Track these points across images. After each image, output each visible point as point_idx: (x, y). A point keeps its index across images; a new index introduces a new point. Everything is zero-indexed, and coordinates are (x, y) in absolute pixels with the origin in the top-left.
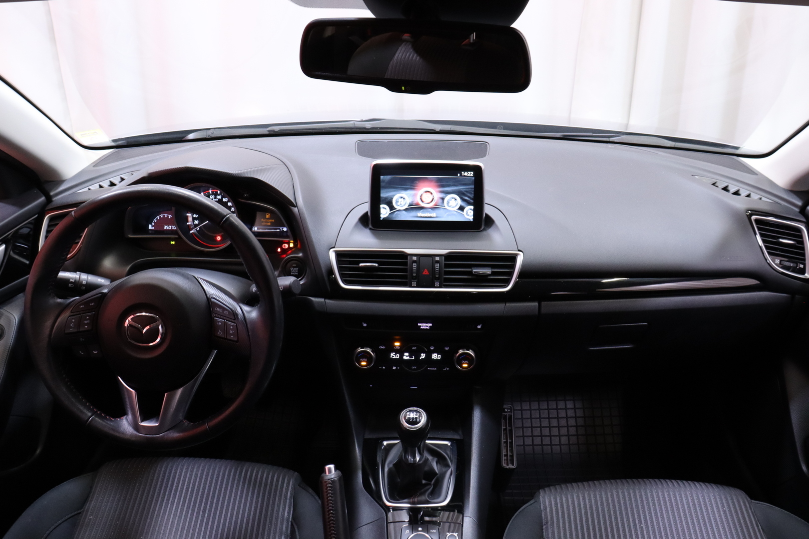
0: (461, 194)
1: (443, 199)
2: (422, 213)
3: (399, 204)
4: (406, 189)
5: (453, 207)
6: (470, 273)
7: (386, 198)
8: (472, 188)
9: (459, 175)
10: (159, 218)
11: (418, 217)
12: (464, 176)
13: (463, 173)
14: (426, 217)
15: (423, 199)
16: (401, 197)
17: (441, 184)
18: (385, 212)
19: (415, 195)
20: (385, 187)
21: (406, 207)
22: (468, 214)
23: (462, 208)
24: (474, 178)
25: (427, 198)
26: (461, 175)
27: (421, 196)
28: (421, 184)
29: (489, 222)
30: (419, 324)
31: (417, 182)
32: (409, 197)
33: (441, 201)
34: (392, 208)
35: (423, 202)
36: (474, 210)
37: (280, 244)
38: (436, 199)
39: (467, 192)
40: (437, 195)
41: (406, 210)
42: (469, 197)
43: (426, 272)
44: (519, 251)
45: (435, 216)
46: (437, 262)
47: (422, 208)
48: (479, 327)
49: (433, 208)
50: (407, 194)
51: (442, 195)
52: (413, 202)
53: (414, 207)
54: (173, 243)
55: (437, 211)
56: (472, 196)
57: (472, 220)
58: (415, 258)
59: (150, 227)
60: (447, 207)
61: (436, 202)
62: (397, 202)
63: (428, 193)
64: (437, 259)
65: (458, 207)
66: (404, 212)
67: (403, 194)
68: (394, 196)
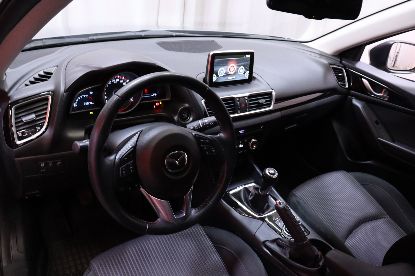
0: (245, 66)
1: (238, 69)
2: (230, 77)
3: (220, 73)
4: (224, 66)
5: (242, 73)
6: (258, 103)
7: (216, 71)
8: (249, 63)
9: (245, 57)
10: (80, 99)
11: (228, 79)
12: (247, 57)
13: (246, 55)
14: (231, 79)
15: (231, 70)
16: (222, 70)
17: (238, 62)
18: (215, 78)
19: (227, 68)
20: (216, 66)
21: (223, 75)
22: (247, 76)
23: (245, 73)
24: (250, 58)
25: (232, 69)
26: (246, 57)
27: (230, 69)
28: (230, 63)
29: (255, 78)
30: (240, 131)
31: (229, 62)
32: (225, 70)
33: (237, 70)
34: (217, 76)
35: (230, 71)
36: (249, 73)
37: (154, 104)
38: (235, 69)
39: (247, 65)
40: (236, 68)
41: (223, 76)
42: (248, 67)
43: (243, 105)
44: (272, 90)
45: (234, 78)
46: (246, 100)
47: (230, 75)
48: (262, 127)
49: (234, 74)
50: (224, 68)
51: (237, 67)
52: (226, 72)
53: (227, 75)
54: (91, 113)
55: (236, 75)
56: (249, 66)
57: (248, 78)
58: (238, 99)
59: (74, 105)
60: (239, 73)
61: (235, 71)
62: (220, 72)
63: (233, 67)
64: (246, 98)
65: (243, 73)
66: (222, 77)
67: (222, 68)
68: (219, 69)
